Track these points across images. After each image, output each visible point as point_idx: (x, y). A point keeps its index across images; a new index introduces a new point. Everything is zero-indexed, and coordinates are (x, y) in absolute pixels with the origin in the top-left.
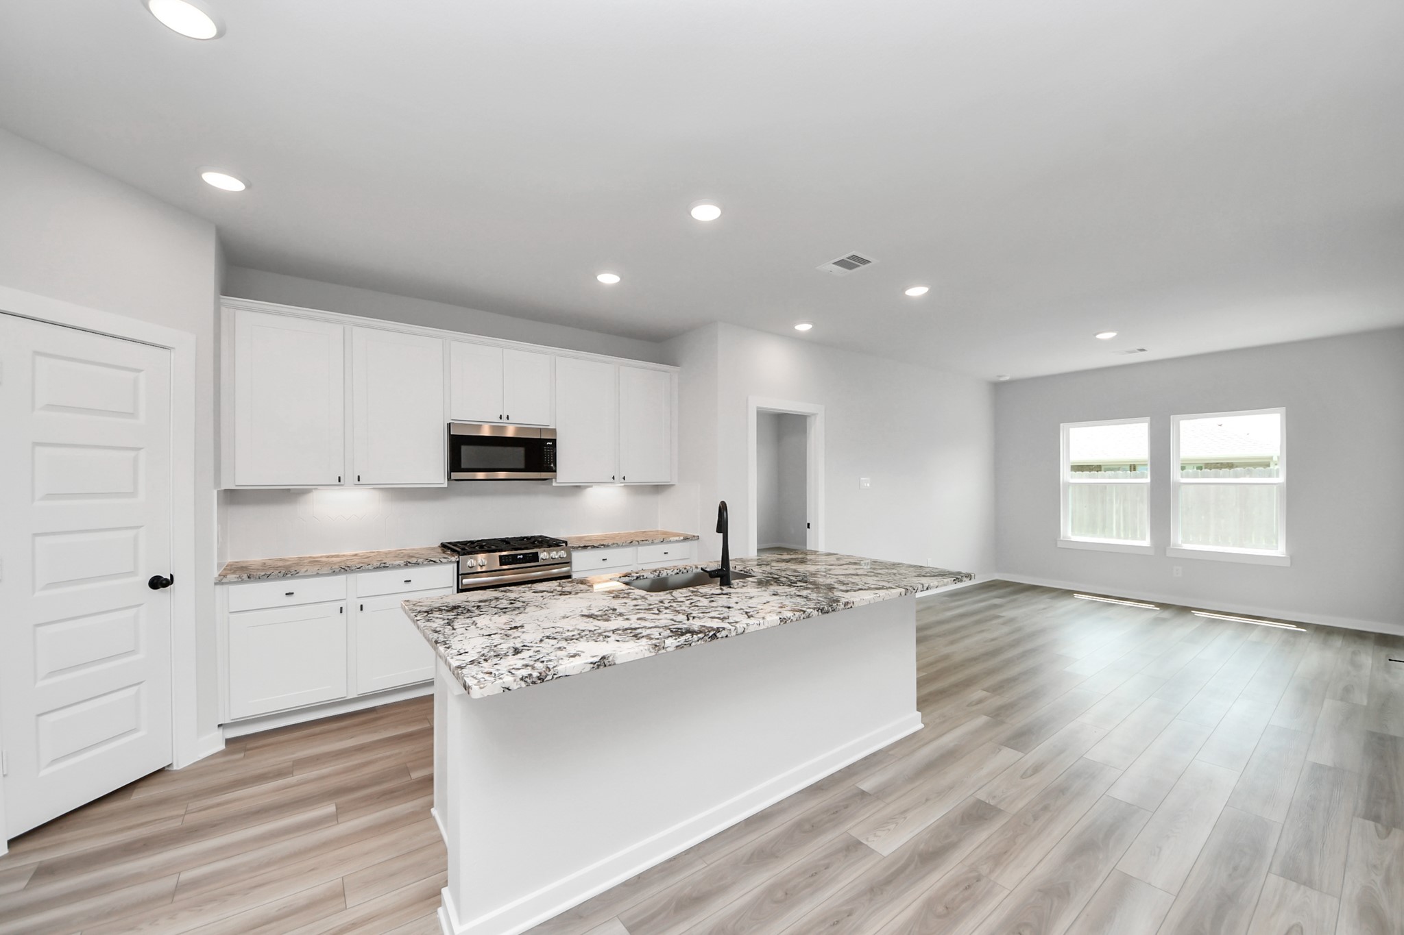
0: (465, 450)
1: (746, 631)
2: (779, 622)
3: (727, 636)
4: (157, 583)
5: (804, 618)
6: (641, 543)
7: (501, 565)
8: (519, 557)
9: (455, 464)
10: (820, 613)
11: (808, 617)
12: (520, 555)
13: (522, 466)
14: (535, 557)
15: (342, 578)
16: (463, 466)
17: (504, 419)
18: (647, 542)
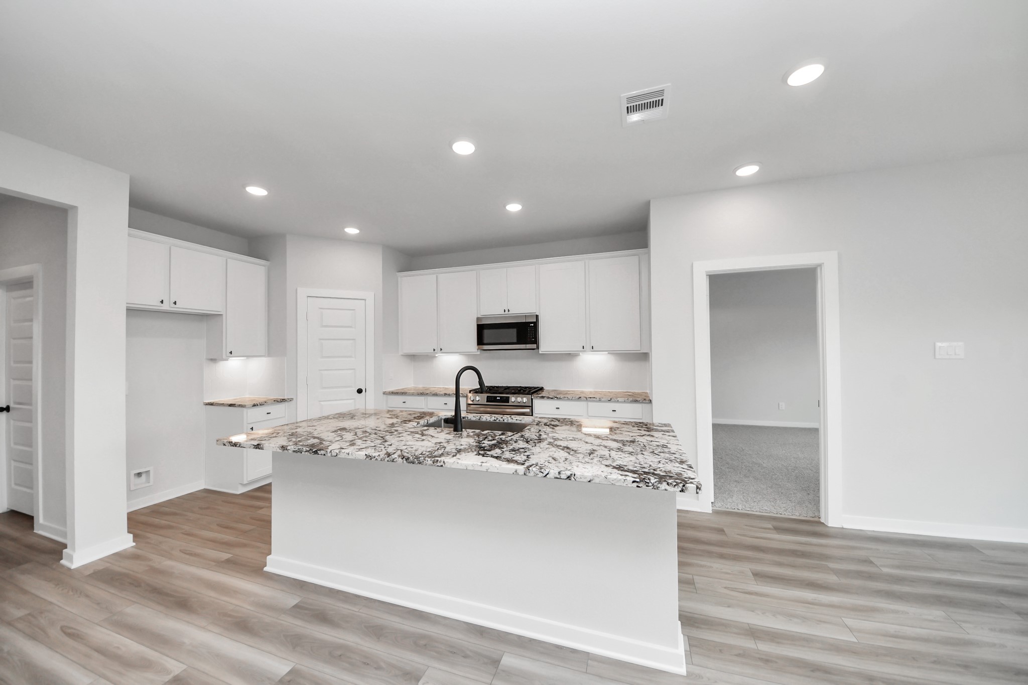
0: (486, 332)
1: (339, 456)
2: (365, 457)
3: (324, 455)
4: (360, 391)
5: (388, 461)
6: (589, 399)
7: (487, 402)
8: (498, 398)
9: (480, 341)
10: (405, 462)
11: (393, 461)
12: (499, 397)
13: (515, 341)
14: (507, 400)
15: (422, 398)
16: (485, 342)
17: (507, 312)
18: (595, 399)
